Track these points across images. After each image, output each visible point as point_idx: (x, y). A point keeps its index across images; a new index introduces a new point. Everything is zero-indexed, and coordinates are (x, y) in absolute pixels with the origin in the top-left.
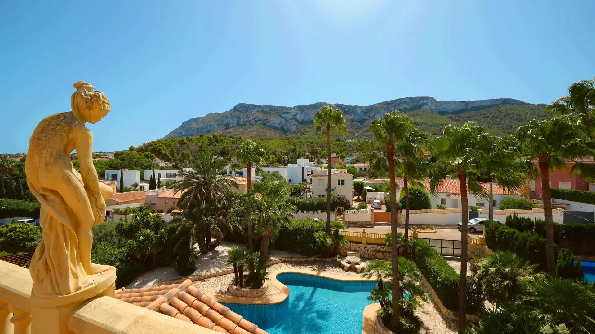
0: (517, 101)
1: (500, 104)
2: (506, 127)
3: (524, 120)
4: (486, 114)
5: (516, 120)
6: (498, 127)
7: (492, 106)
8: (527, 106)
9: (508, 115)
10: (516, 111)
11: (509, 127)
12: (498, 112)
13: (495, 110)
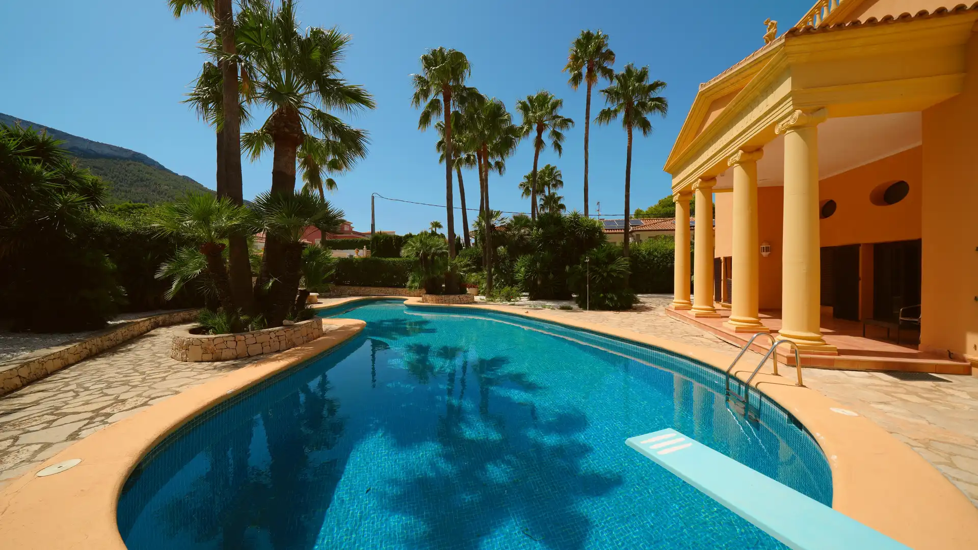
0: (155, 162)
1: (128, 159)
2: (138, 198)
3: (165, 194)
4: (102, 169)
5: (154, 191)
6: (126, 196)
7: (114, 158)
8: (168, 174)
9: (142, 180)
10: (153, 178)
11: (143, 200)
12: (124, 171)
13: (119, 166)
